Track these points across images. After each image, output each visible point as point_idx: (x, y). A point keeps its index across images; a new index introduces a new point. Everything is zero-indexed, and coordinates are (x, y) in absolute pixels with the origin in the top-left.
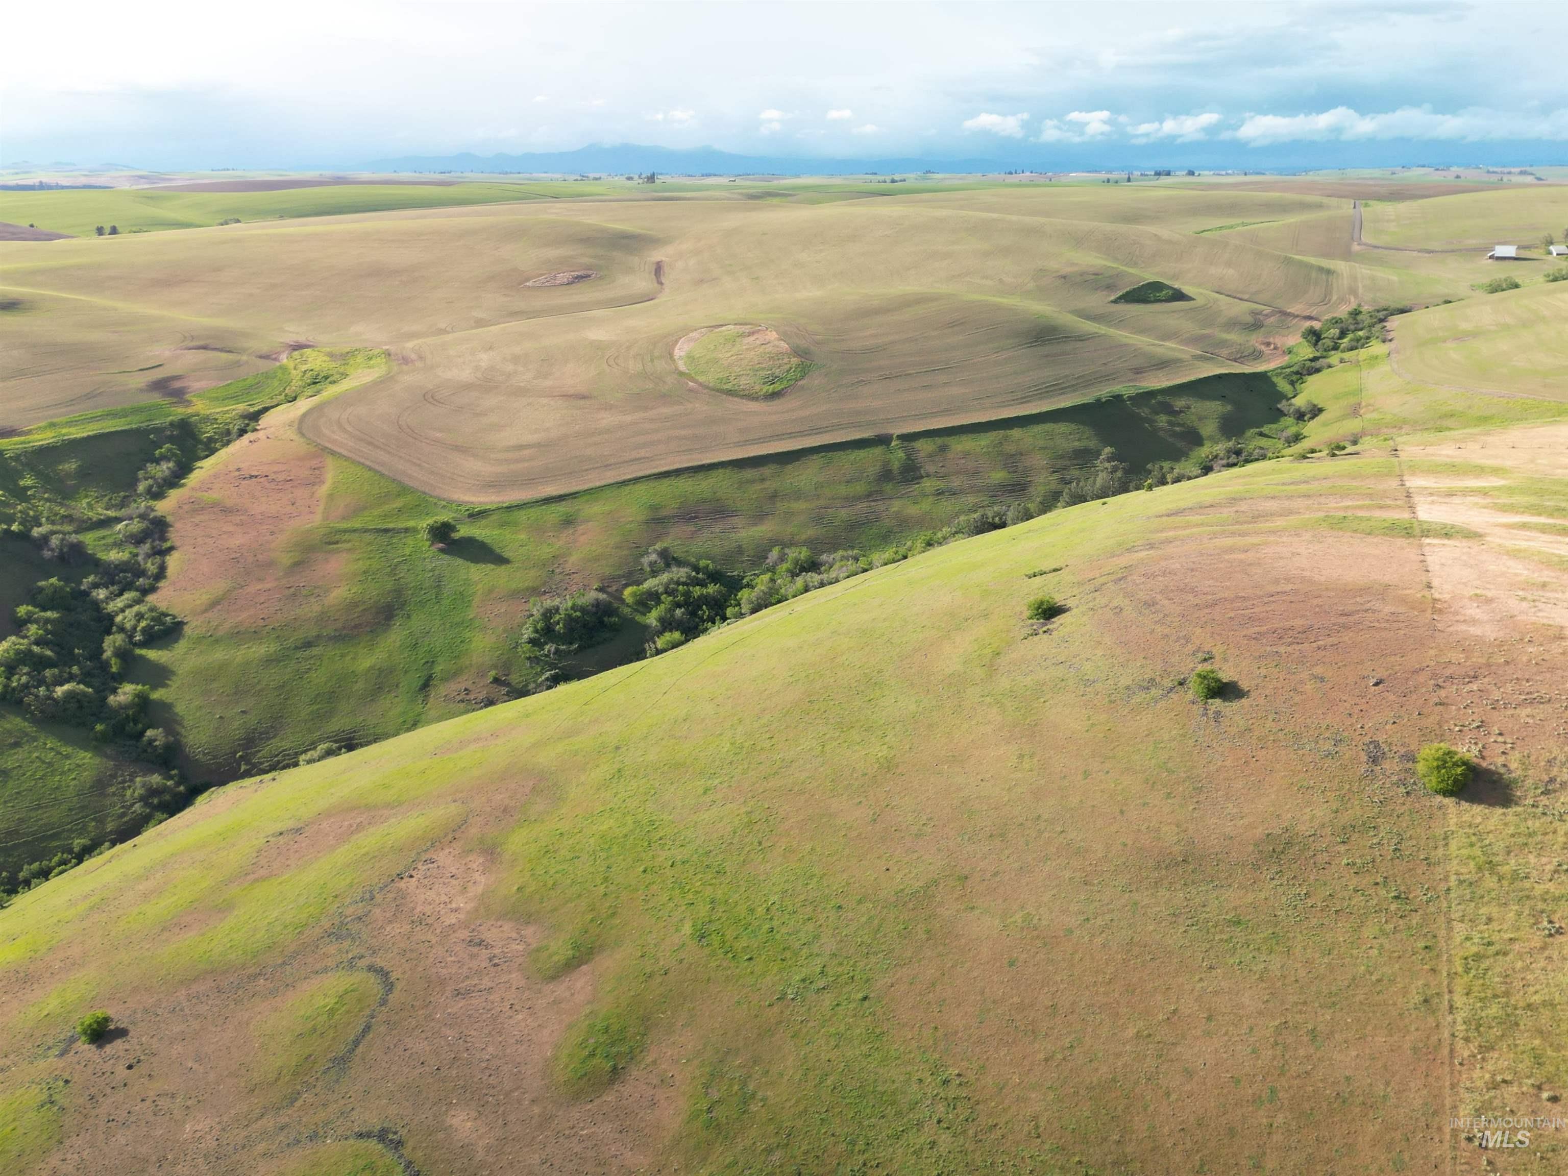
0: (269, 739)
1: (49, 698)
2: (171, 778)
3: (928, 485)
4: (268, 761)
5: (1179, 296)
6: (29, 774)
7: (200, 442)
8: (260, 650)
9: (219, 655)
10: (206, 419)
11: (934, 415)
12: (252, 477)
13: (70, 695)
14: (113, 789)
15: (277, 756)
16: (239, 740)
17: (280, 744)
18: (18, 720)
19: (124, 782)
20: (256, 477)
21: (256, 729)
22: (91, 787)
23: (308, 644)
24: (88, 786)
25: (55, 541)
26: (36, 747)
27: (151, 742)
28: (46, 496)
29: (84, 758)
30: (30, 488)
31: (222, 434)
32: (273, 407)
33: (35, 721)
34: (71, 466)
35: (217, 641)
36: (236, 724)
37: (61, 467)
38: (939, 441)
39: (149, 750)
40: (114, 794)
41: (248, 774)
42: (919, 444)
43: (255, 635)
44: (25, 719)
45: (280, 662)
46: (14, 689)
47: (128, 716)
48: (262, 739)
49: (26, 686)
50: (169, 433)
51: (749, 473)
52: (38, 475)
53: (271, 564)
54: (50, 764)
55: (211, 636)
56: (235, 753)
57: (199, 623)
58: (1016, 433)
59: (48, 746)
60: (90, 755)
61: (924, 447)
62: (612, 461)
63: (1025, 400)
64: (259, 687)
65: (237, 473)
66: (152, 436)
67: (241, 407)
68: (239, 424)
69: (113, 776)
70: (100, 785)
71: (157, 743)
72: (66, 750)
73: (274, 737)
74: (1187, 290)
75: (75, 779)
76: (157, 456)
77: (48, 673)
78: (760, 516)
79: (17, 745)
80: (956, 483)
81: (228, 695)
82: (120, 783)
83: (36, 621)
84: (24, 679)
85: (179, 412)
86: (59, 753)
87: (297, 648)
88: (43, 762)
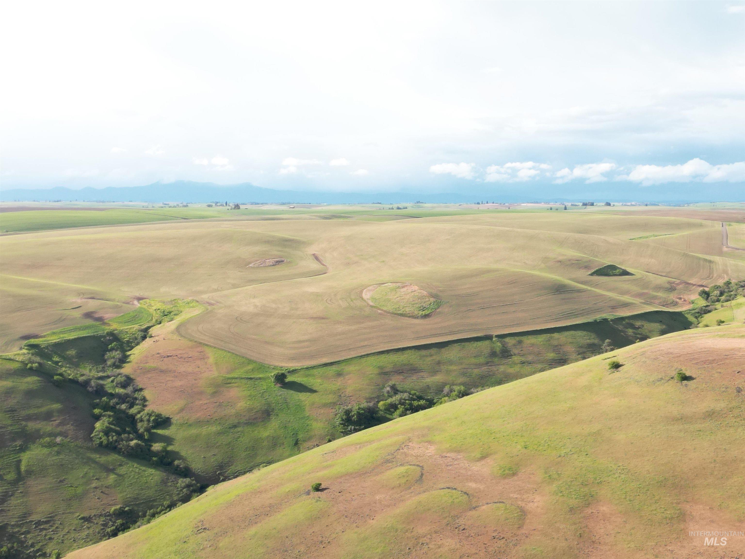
0: (229, 466)
1: (128, 446)
2: (193, 480)
3: (515, 359)
4: (232, 476)
5: (625, 273)
6: (132, 477)
7: (123, 343)
8: (214, 429)
9: (193, 431)
10: (121, 332)
11: (513, 326)
12: (168, 356)
13: (137, 445)
14: (170, 484)
15: (236, 473)
16: (216, 466)
17: (235, 468)
18: (116, 456)
19: (172, 481)
20: (171, 356)
21: (222, 462)
22: (161, 483)
23: (235, 426)
24: (159, 482)
25: (93, 383)
26: (129, 466)
27: (178, 466)
28: (68, 365)
29: (152, 472)
30: (59, 362)
31: (133, 339)
32: (152, 326)
33: (124, 455)
34: (72, 352)
35: (190, 425)
36: (212, 460)
37: (68, 353)
38: (518, 338)
39: (179, 469)
40: (171, 486)
41: (224, 480)
42: (507, 340)
43: (208, 422)
44: (120, 455)
45: (225, 433)
46: (111, 442)
47: (163, 455)
48: (226, 466)
49: (116, 441)
50: (108, 338)
51: (423, 352)
52: (60, 356)
53: (201, 393)
54: (139, 473)
55: (187, 423)
56: (216, 472)
57: (178, 418)
58: (556, 335)
59: (135, 466)
60: (154, 470)
61: (510, 341)
62: (351, 347)
63: (557, 320)
64: (218, 445)
65: (158, 355)
66: (102, 339)
67: (136, 327)
68: (141, 334)
69: (168, 479)
70: (164, 482)
71: (181, 466)
72: (144, 468)
73: (232, 465)
74: (629, 270)
75: (152, 479)
76: (109, 348)
77: (123, 436)
78: (434, 372)
79: (121, 465)
80: (530, 358)
81: (204, 448)
82: (171, 482)
83: (104, 416)
84: (115, 438)
85: (107, 329)
86: (140, 469)
87: (230, 428)
88: (136, 472)
